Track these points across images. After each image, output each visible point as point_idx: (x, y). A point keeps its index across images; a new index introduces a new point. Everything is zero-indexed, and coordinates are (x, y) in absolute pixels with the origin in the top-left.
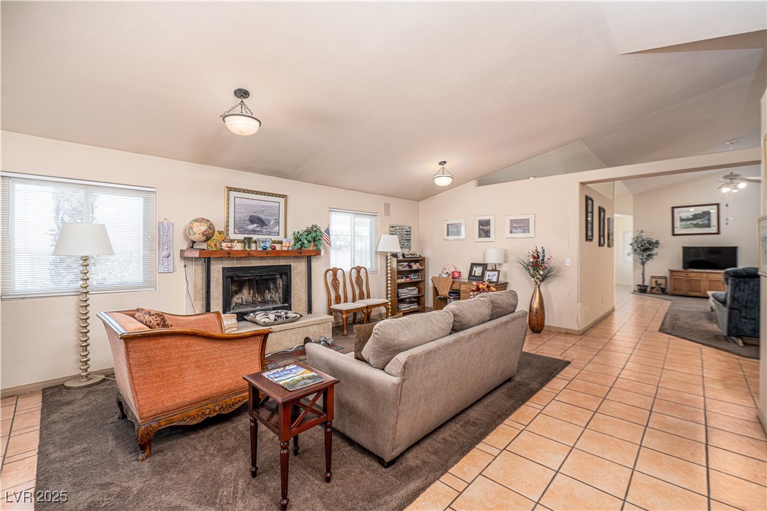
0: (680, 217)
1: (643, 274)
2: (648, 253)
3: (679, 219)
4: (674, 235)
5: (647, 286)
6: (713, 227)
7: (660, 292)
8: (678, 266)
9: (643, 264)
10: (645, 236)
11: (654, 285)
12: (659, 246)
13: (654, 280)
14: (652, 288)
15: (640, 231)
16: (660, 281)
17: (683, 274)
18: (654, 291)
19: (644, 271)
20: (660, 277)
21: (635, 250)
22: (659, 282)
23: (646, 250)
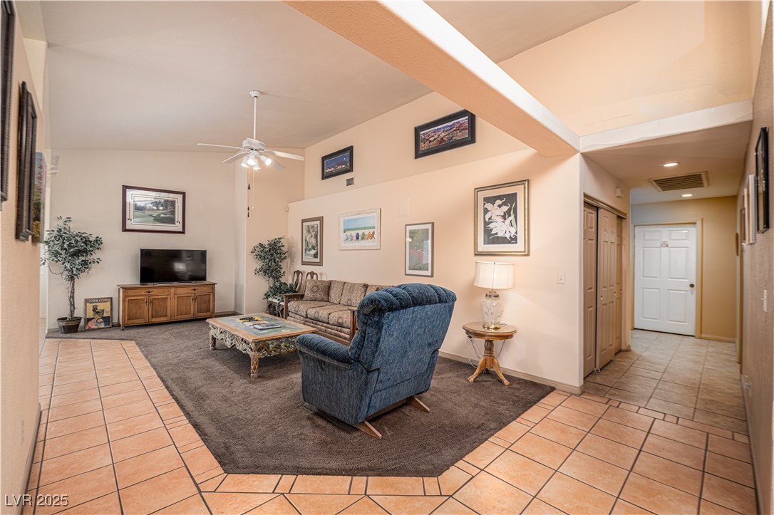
0: (135, 205)
1: (72, 297)
2: (82, 258)
3: (132, 208)
4: (125, 230)
5: (80, 319)
6: (177, 224)
7: (102, 326)
8: (132, 279)
9: (72, 278)
10: (75, 228)
11: (90, 314)
12: (101, 246)
13: (90, 306)
14: (88, 320)
15: (64, 218)
16: (100, 306)
17: (143, 292)
18: (92, 325)
19: (73, 292)
20: (101, 300)
21: (56, 254)
22: (99, 309)
23: (77, 254)
